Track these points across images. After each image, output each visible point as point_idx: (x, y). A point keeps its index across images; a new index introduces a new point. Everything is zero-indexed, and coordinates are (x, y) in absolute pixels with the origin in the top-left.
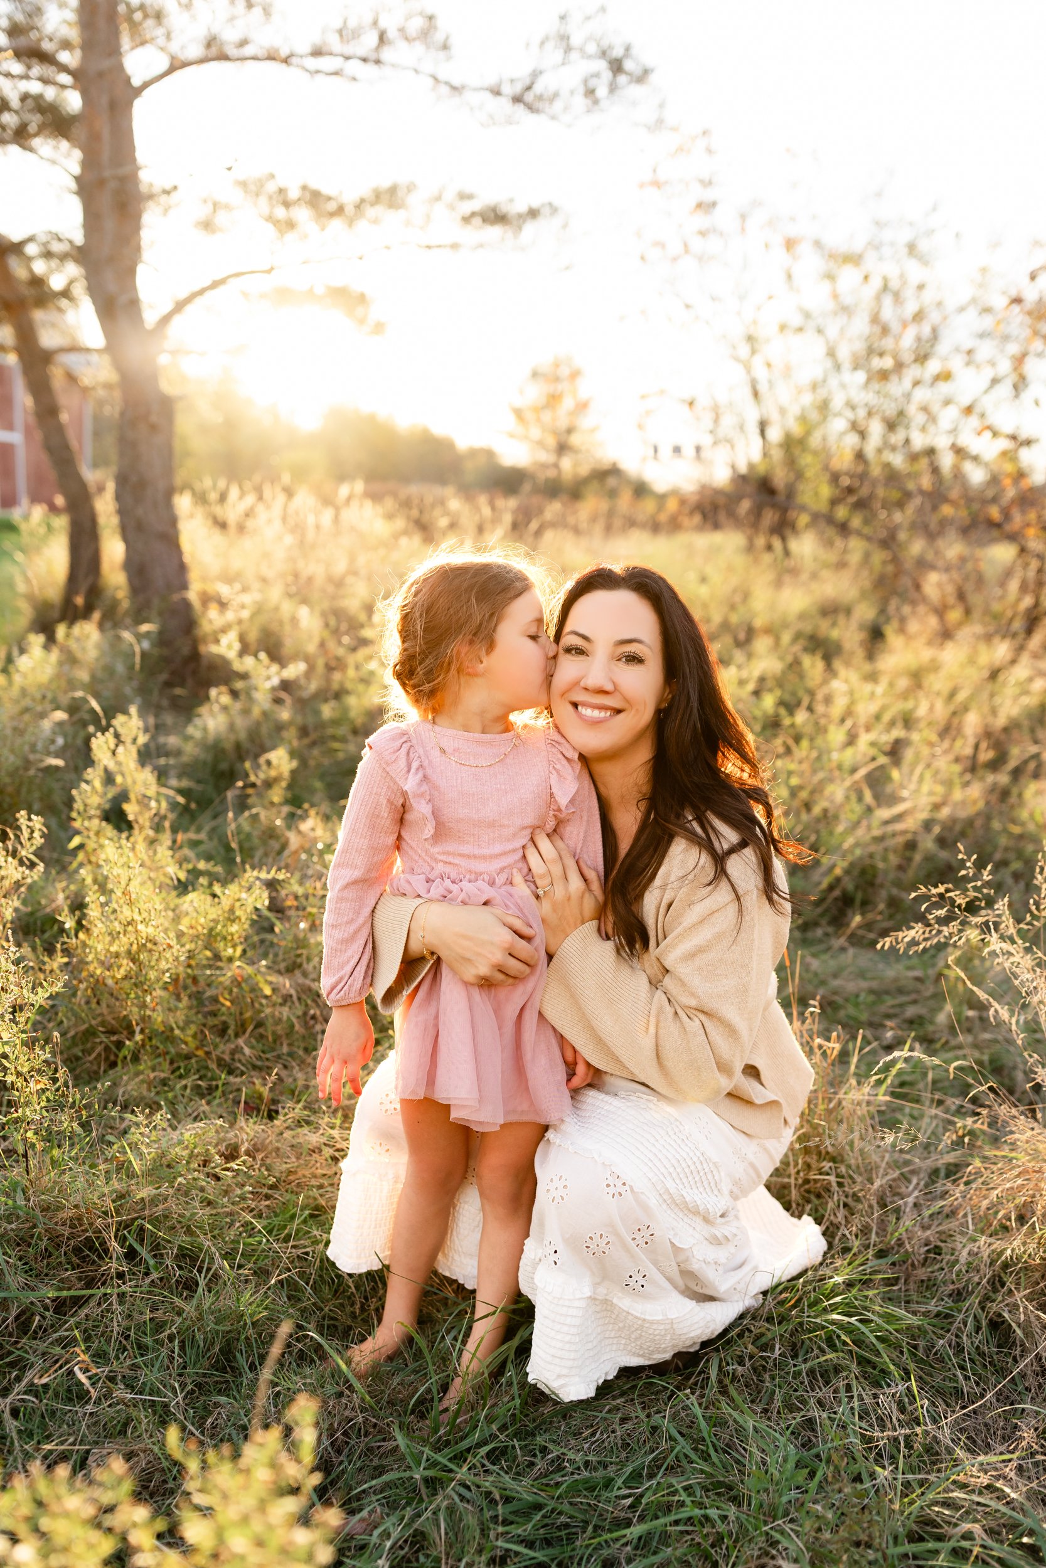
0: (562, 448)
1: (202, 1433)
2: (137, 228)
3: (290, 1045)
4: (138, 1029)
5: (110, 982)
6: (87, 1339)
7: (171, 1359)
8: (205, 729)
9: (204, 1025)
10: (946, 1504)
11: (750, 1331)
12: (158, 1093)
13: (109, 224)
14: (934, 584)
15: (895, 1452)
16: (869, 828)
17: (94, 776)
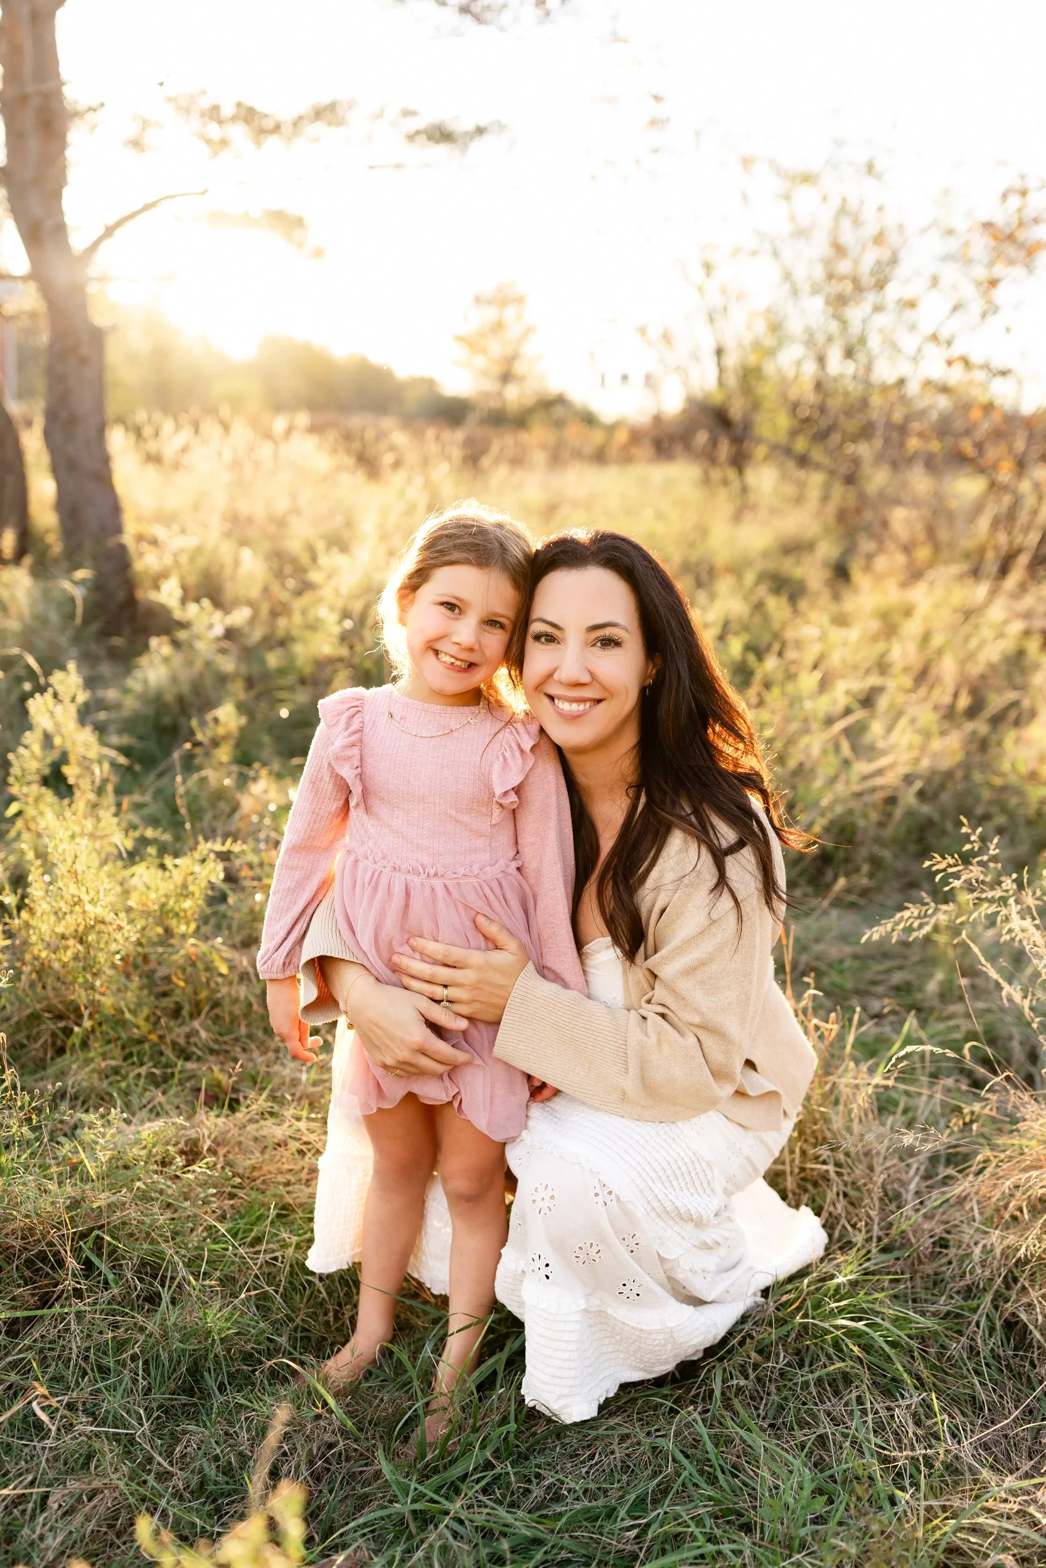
0: (506, 377)
1: (171, 1464)
2: (63, 145)
3: (248, 1025)
4: (86, 1013)
5: (56, 965)
6: (43, 1362)
7: (135, 1381)
8: (145, 682)
9: (156, 1007)
10: (974, 1530)
11: (752, 1338)
12: (111, 1084)
13: (33, 144)
14: (901, 519)
15: (914, 1471)
16: (847, 782)
17: (32, 739)
